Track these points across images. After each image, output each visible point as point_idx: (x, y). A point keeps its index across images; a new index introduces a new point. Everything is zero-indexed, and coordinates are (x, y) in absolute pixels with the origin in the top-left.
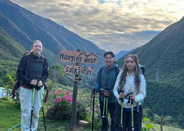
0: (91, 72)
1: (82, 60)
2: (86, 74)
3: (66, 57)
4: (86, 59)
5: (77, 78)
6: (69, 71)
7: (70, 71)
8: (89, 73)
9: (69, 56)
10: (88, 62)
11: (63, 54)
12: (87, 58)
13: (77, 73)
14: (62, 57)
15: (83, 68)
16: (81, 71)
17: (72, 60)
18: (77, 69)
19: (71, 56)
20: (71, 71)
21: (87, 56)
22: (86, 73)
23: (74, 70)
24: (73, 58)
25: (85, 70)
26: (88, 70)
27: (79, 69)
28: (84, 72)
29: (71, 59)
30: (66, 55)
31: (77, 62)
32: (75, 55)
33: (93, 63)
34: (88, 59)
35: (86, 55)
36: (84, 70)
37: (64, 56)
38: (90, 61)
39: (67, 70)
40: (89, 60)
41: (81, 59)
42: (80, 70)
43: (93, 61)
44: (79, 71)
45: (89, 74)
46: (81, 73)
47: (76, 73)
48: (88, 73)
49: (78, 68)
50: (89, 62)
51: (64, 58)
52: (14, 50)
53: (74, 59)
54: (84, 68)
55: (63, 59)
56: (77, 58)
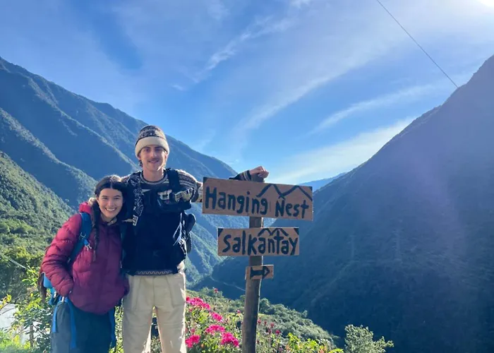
0: (294, 244)
1: (268, 210)
2: (281, 254)
3: (224, 199)
4: (280, 204)
5: (255, 268)
6: (232, 246)
7: (235, 246)
8: (291, 246)
9: (230, 197)
10: (285, 212)
11: (215, 190)
12: (283, 202)
13: (257, 250)
14: (210, 200)
15: (274, 231)
16: (267, 242)
17: (242, 207)
18: (255, 240)
19: (236, 196)
20: (238, 245)
21: (282, 195)
22: (283, 248)
23: (247, 242)
24: (242, 203)
25: (278, 238)
26: (286, 238)
27: (261, 239)
28: (276, 247)
29: (238, 206)
30: (224, 194)
31: (256, 214)
32: (248, 193)
33: (300, 215)
34: (286, 204)
35: (279, 193)
36: (275, 241)
37: (218, 197)
38: (292, 211)
39: (226, 246)
40: (289, 206)
41: (266, 205)
42: (265, 242)
43: (300, 209)
45: (290, 251)
46: (267, 249)
47: (252, 254)
48: (287, 247)
49: (260, 234)
50: (290, 214)
52: (11, 188)
53: (245, 207)
54: (275, 234)
55: (214, 207)
56: (255, 202)
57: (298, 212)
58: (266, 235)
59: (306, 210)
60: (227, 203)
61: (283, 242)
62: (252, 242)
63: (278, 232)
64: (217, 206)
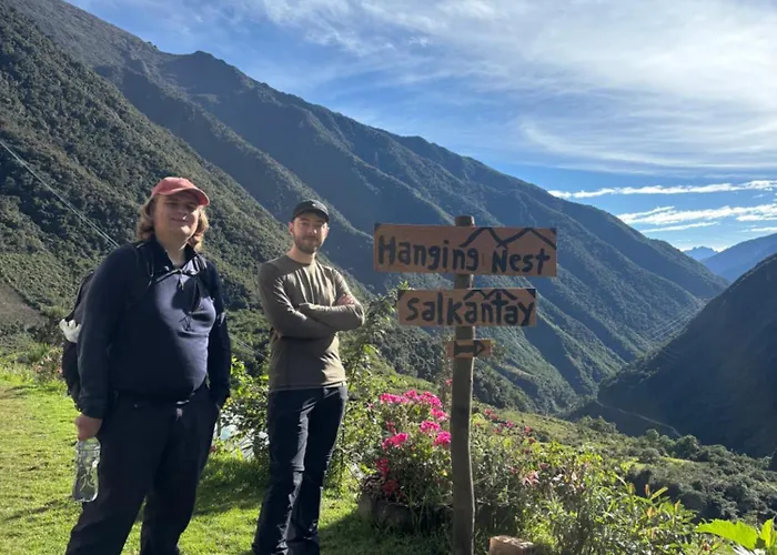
0: (527, 312)
1: (480, 264)
3: (408, 252)
4: (501, 256)
5: (460, 343)
6: (420, 313)
7: (424, 314)
8: (521, 314)
9: (417, 248)
10: (508, 267)
11: (393, 239)
12: (505, 252)
13: (463, 318)
14: (387, 253)
15: (490, 294)
16: (479, 309)
17: (436, 262)
18: (459, 305)
19: (427, 247)
20: (432, 312)
21: (503, 243)
22: (507, 317)
23: (445, 308)
24: (437, 257)
25: (499, 302)
26: (512, 303)
27: (468, 304)
28: (495, 316)
29: (430, 260)
30: (407, 245)
31: (459, 271)
32: (446, 242)
33: (535, 270)
34: (509, 256)
35: (498, 240)
36: (494, 307)
37: (399, 249)
38: (520, 264)
39: (412, 313)
40: (515, 258)
41: (476, 258)
42: (476, 308)
43: (535, 262)
44: (472, 309)
45: (520, 322)
46: (479, 317)
47: (455, 323)
48: (515, 316)
49: (466, 298)
50: (516, 270)
51: (400, 257)
53: (441, 260)
54: (493, 298)
55: (392, 262)
56: (457, 253)
57: (531, 265)
58: (478, 299)
59: (545, 263)
60: (412, 256)
61: (508, 309)
62: (453, 308)
63: (499, 296)
64: (397, 261)
